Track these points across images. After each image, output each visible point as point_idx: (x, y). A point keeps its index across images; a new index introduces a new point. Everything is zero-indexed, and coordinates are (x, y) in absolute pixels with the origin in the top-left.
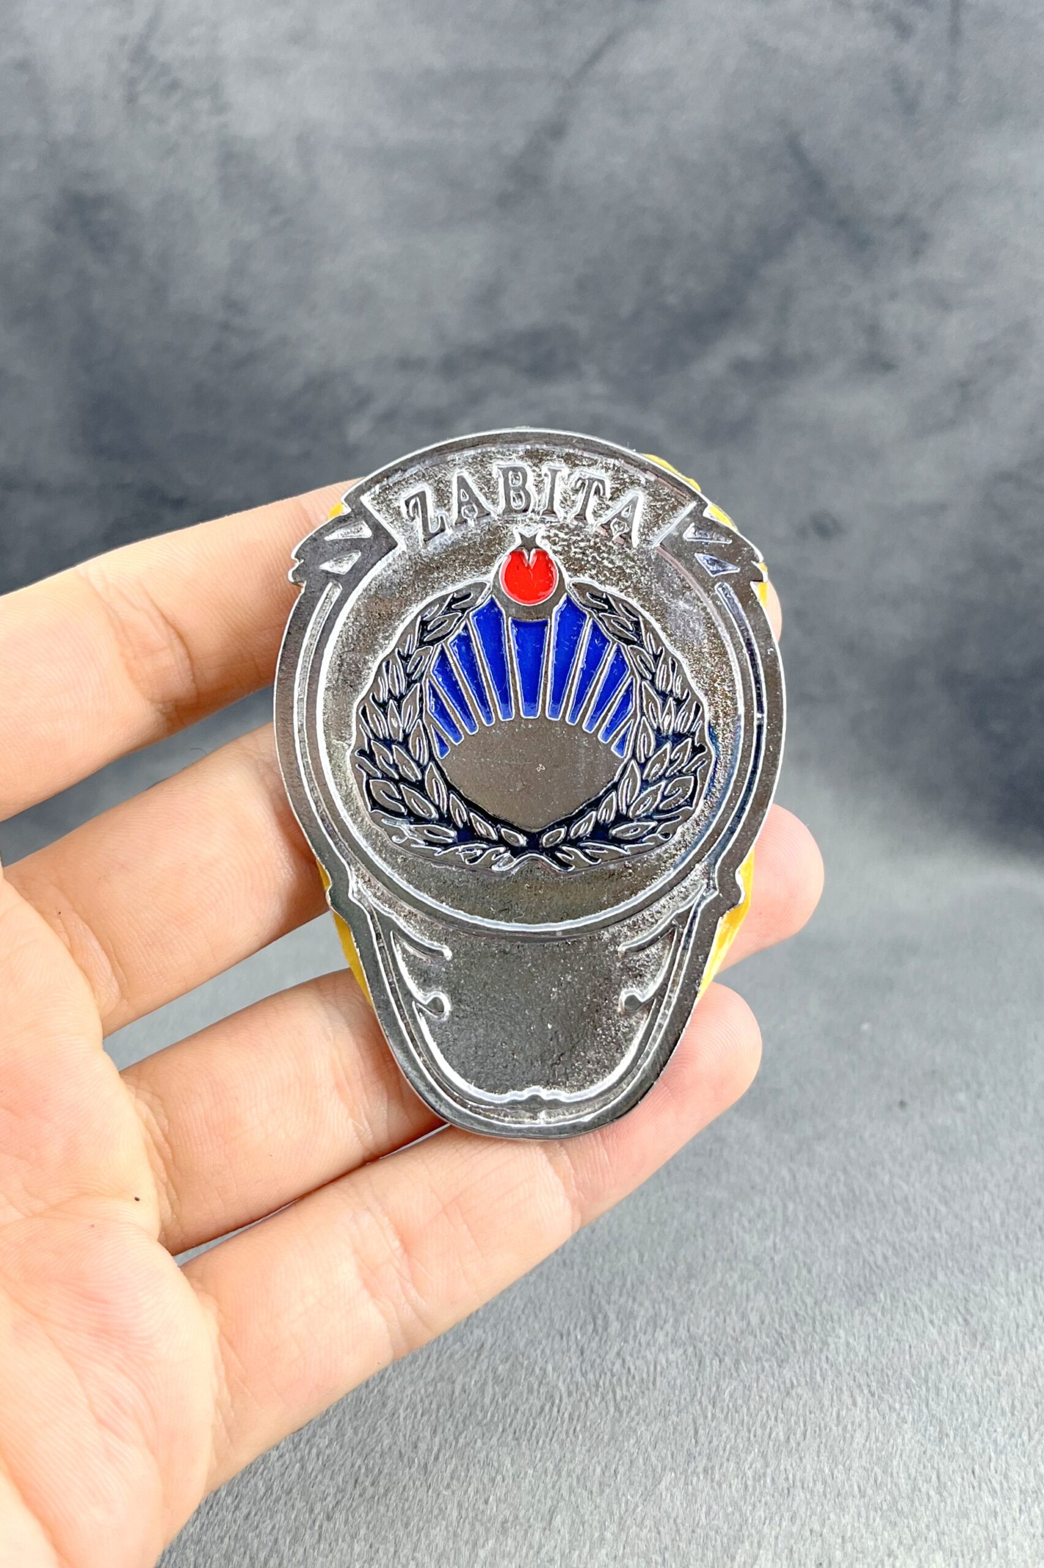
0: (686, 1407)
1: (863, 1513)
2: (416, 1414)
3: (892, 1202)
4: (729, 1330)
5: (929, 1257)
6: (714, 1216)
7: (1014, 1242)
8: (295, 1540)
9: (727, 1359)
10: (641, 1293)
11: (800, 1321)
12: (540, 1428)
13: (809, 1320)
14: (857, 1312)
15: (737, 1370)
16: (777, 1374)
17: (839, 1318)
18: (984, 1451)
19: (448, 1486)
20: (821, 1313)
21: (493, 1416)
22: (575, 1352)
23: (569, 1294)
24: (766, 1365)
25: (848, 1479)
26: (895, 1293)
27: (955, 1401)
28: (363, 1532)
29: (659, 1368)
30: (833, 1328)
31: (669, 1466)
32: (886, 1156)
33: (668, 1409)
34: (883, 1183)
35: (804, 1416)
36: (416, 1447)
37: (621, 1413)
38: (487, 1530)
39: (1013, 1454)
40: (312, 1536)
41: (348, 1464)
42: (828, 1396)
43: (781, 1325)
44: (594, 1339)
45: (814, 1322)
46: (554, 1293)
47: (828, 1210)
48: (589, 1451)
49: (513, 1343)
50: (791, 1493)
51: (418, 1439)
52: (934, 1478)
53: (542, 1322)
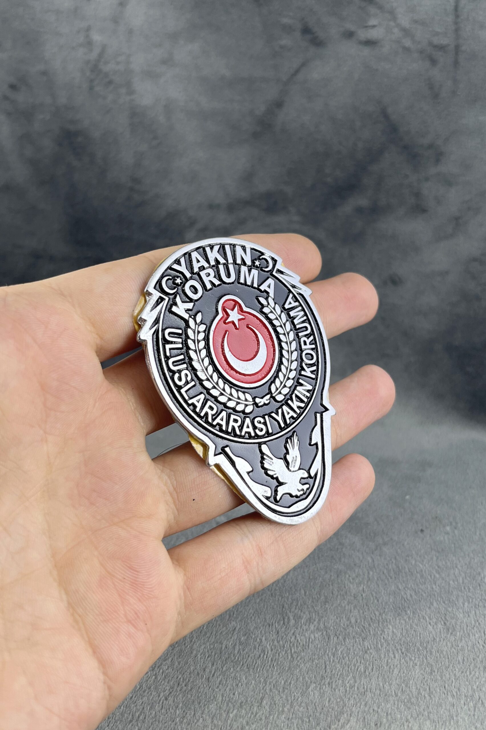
0: (322, 657)
1: (396, 702)
2: (205, 657)
3: (415, 572)
4: (342, 625)
5: (430, 595)
6: (338, 576)
7: (468, 590)
8: (151, 708)
9: (340, 637)
10: (304, 608)
11: (373, 622)
12: (258, 664)
13: (377, 621)
14: (398, 618)
15: (344, 641)
16: (362, 644)
17: (390, 621)
18: (450, 678)
19: (218, 686)
20: (382, 618)
21: (238, 658)
22: (275, 633)
23: (273, 608)
24: (357, 640)
25: (390, 688)
26: (415, 611)
27: (438, 657)
28: (180, 705)
29: (311, 640)
30: (387, 625)
31: (313, 681)
32: (414, 553)
33: (314, 657)
34: (412, 565)
35: (373, 662)
36: (205, 671)
37: (293, 659)
38: (234, 706)
39: (463, 680)
40: (159, 706)
41: (175, 677)
42: (383, 654)
43: (364, 623)
44: (283, 627)
45: (379, 622)
46: (267, 607)
47: (387, 575)
48: (279, 674)
49: (248, 628)
50: (365, 694)
51: (206, 667)
52: (428, 689)
53: (261, 619)
